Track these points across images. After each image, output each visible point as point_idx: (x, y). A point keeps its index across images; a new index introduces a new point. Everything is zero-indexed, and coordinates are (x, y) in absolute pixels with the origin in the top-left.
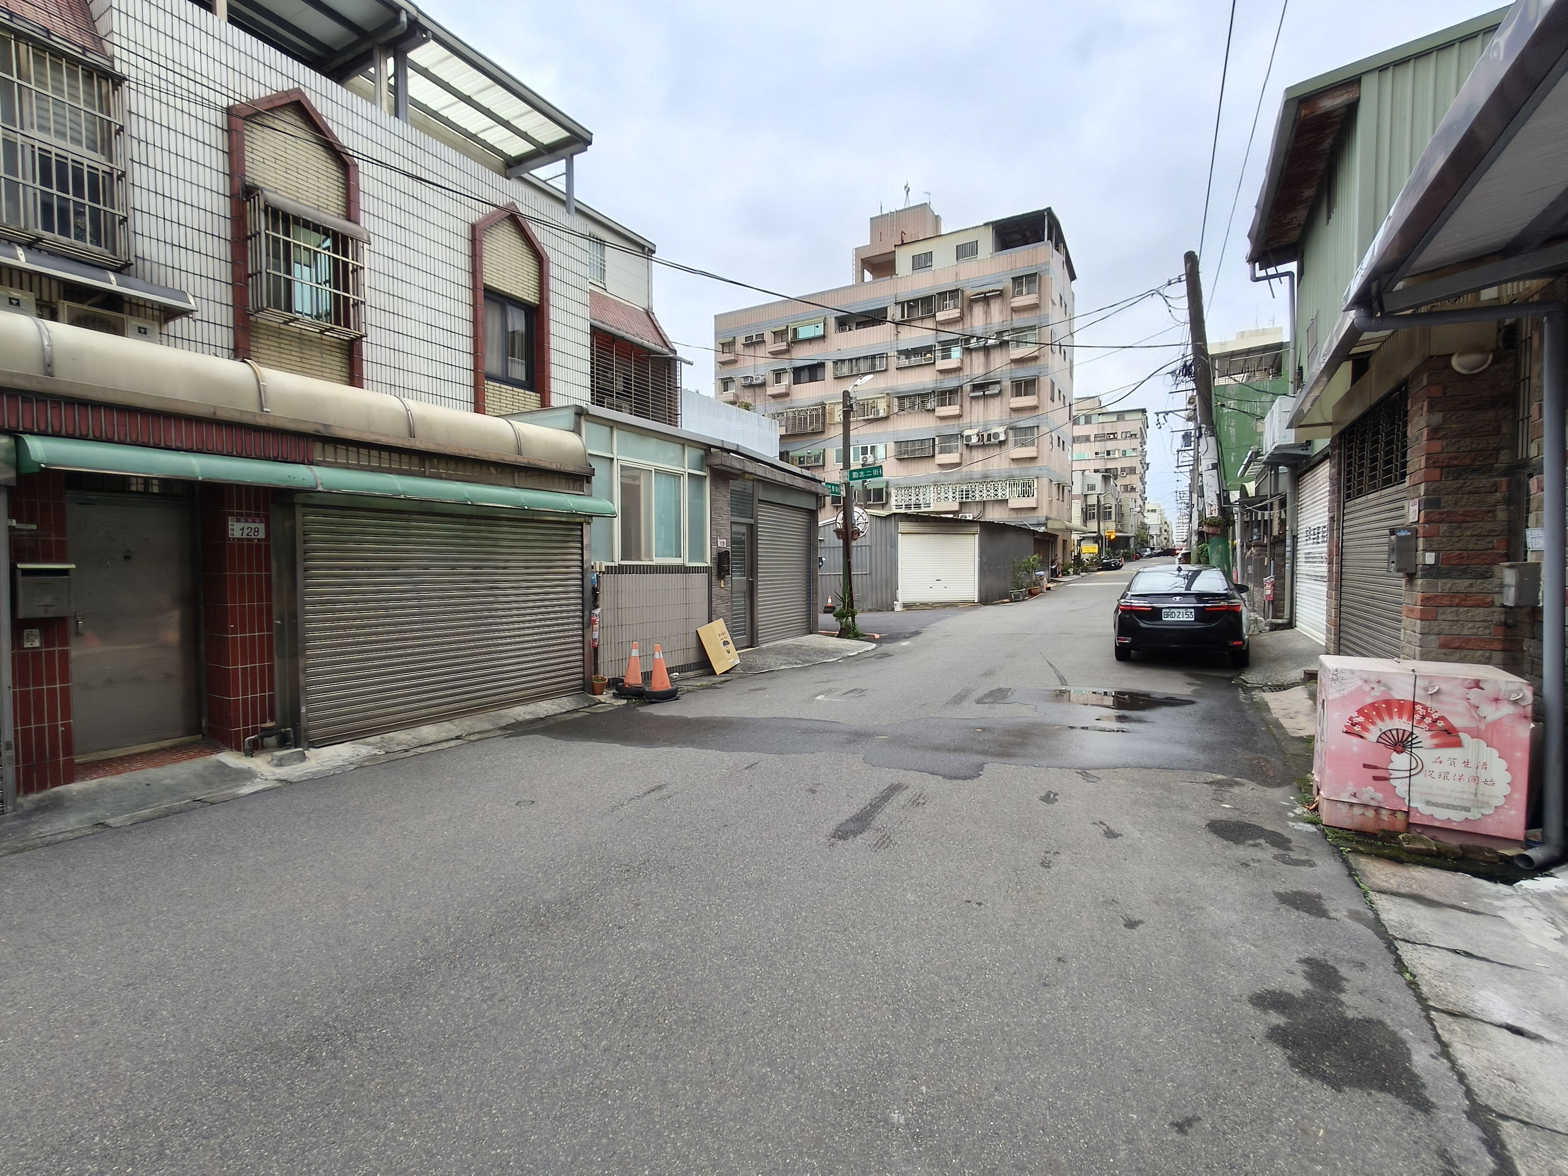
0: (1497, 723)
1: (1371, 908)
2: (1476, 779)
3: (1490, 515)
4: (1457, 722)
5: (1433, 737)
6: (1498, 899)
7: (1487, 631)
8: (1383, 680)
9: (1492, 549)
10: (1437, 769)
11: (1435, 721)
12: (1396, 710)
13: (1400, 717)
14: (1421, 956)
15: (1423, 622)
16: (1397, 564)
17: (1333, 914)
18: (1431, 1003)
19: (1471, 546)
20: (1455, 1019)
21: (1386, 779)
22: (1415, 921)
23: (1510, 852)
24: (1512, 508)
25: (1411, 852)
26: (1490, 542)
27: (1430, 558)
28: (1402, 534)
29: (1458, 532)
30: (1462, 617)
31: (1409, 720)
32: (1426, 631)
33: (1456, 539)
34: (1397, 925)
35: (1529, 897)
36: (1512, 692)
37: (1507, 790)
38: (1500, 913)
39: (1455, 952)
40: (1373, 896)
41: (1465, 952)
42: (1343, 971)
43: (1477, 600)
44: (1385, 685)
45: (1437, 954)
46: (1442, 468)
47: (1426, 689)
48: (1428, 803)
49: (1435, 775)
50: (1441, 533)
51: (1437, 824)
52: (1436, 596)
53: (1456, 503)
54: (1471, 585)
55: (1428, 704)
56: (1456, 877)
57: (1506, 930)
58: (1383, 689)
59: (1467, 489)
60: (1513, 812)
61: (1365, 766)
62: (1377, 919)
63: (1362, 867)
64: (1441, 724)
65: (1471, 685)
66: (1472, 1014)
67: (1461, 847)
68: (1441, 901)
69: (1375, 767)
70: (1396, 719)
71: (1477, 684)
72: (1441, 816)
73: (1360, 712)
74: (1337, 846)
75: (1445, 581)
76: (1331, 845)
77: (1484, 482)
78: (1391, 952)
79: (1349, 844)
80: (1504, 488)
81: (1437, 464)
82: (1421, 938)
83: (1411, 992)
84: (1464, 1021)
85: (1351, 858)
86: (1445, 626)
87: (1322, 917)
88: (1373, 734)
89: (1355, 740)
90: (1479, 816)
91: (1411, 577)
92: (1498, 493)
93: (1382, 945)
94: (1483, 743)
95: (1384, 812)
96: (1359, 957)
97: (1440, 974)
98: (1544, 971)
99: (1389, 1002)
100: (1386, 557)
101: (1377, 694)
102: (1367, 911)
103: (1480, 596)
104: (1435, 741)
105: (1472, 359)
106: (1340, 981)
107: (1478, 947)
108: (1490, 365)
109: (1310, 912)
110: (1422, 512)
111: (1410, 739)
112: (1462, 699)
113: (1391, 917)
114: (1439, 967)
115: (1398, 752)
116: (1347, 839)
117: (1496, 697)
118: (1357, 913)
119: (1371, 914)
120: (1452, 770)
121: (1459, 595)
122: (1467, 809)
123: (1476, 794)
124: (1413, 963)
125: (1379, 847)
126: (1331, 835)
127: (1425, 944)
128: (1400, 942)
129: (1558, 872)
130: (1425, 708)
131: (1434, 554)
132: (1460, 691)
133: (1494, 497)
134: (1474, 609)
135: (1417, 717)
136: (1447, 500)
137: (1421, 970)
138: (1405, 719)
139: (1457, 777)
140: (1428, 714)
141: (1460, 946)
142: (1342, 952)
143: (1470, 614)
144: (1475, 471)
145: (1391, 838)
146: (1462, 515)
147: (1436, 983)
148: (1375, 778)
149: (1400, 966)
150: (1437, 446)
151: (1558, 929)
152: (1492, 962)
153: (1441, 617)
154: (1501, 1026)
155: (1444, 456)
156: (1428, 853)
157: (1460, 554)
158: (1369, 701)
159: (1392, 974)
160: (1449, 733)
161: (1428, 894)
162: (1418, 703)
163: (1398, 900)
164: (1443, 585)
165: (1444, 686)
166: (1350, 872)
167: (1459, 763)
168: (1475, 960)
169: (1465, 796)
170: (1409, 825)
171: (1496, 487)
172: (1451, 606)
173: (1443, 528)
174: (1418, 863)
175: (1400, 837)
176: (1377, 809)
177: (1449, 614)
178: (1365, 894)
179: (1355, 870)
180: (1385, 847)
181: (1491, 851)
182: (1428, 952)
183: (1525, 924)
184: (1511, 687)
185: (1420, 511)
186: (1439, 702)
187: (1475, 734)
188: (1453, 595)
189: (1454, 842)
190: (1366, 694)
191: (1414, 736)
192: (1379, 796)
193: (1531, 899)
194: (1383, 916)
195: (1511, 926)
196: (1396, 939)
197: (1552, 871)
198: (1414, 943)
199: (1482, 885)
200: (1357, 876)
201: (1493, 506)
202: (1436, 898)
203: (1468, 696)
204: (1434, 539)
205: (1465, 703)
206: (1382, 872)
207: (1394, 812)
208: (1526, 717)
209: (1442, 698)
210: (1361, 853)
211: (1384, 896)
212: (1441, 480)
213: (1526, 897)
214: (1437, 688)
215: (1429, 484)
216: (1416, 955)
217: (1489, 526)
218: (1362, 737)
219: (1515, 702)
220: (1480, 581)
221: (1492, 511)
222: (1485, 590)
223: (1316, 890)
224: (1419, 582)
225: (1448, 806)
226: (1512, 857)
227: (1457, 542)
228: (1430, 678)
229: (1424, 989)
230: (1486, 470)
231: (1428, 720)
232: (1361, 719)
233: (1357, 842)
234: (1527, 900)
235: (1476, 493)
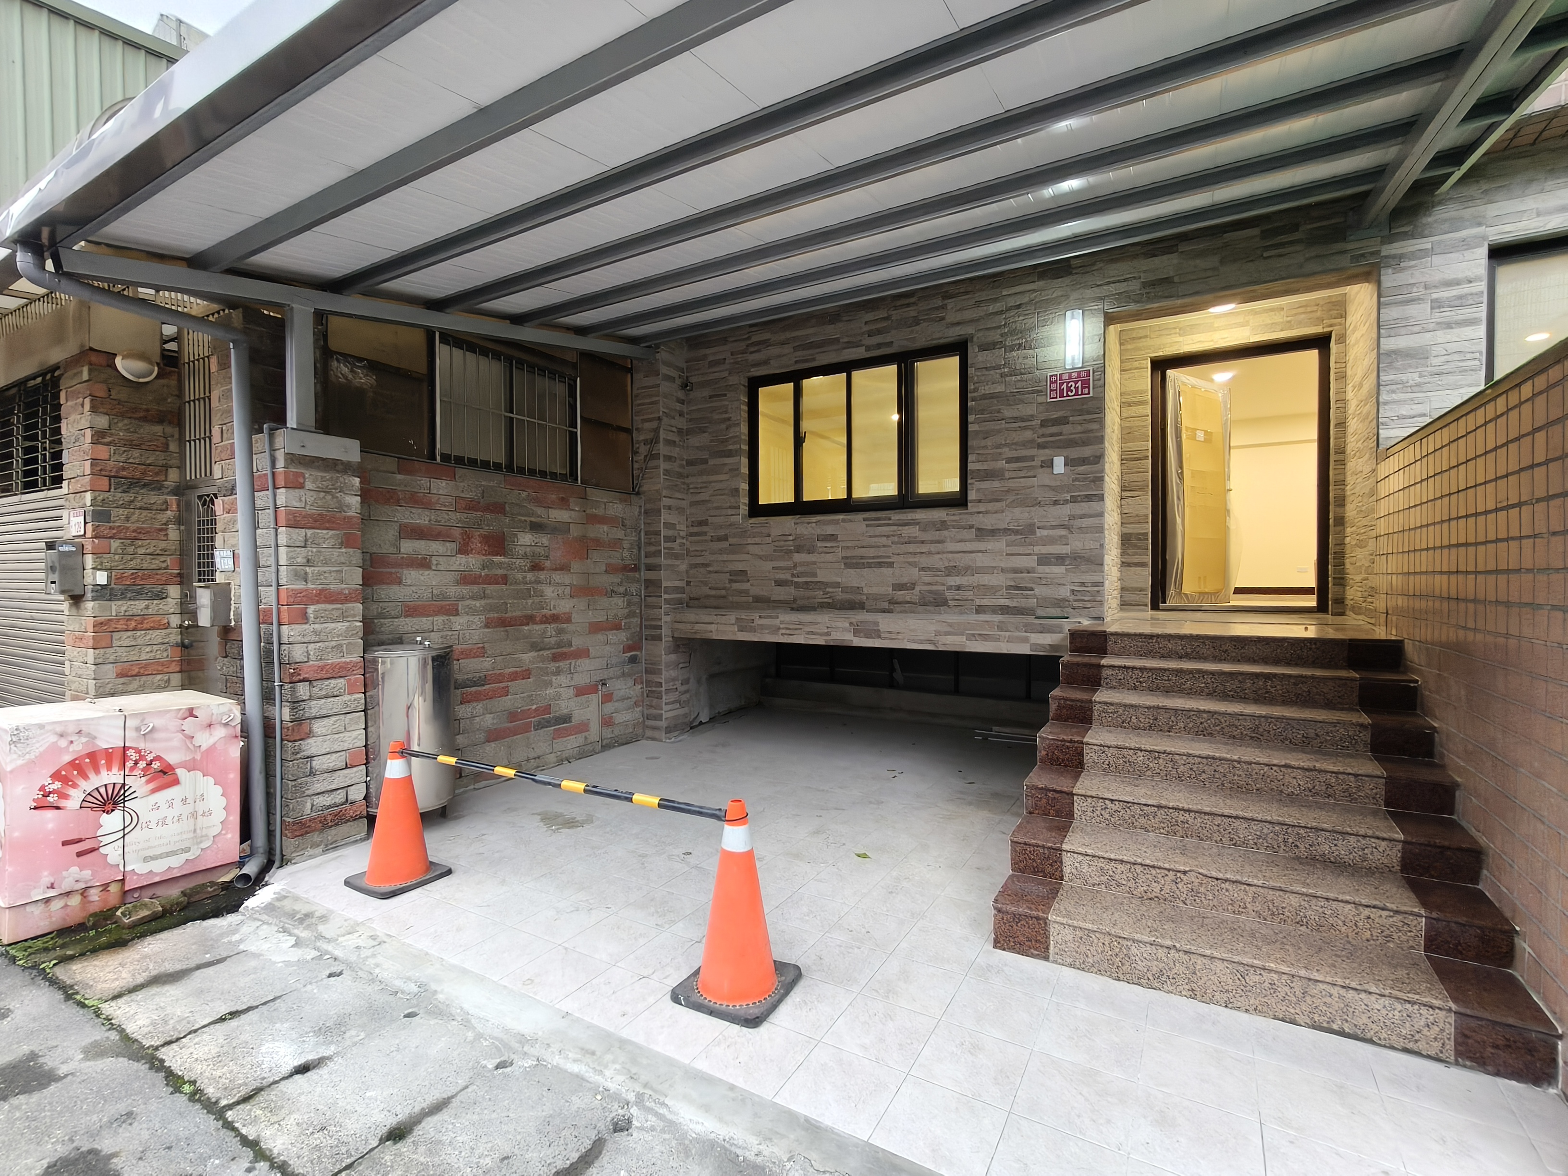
0: (212, 749)
1: (112, 1027)
2: (194, 815)
3: (164, 533)
4: (172, 758)
5: (148, 782)
6: (235, 932)
7: (165, 655)
8: (84, 729)
9: (165, 569)
10: (154, 816)
11: (149, 764)
12: (103, 762)
13: (109, 769)
14: (191, 1050)
15: (97, 651)
16: (61, 585)
17: (63, 1070)
18: (223, 1103)
19: (145, 566)
20: (253, 1102)
21: (93, 850)
22: (169, 1010)
23: (227, 878)
24: (182, 528)
25: (133, 926)
26: (164, 562)
27: (102, 578)
28: (66, 548)
29: (131, 549)
30: (140, 642)
31: (119, 770)
32: (100, 661)
33: (129, 557)
34: (150, 1028)
35: (257, 916)
36: (224, 714)
37: (224, 814)
38: (242, 947)
39: (222, 1020)
40: (108, 1009)
41: (231, 1013)
42: (106, 1145)
43: (153, 621)
44: (88, 735)
45: (205, 1036)
46: (110, 477)
47: (138, 729)
48: (146, 860)
49: (153, 824)
50: (112, 551)
51: (157, 879)
52: (109, 620)
53: (128, 519)
54: (147, 607)
55: (141, 746)
56: (188, 930)
57: (253, 963)
58: (84, 740)
59: (139, 505)
60: (229, 836)
61: (65, 843)
62: (126, 1038)
63: (78, 978)
64: (156, 765)
65: (185, 716)
66: (265, 1083)
67: (184, 893)
68: (184, 967)
69: (79, 841)
70: (104, 772)
71: (191, 713)
72: (160, 868)
73: (56, 776)
74: (35, 966)
75: (120, 603)
76: (25, 968)
77: (154, 498)
78: (158, 1070)
79: (52, 954)
80: (174, 507)
81: (103, 473)
82: (184, 1028)
83: (198, 1106)
84: (260, 1098)
85: (62, 973)
86: (123, 654)
87: (48, 1084)
88: (76, 796)
89: (50, 814)
90: (199, 852)
91: (77, 599)
92: (169, 512)
93: (141, 1067)
94: (199, 774)
95: (92, 891)
96: (122, 1107)
97: (218, 1059)
98: (299, 986)
99: (179, 1140)
100: (42, 576)
101: (79, 747)
102: (107, 1034)
103: (158, 618)
104: (151, 786)
105: (139, 366)
106: (106, 1164)
107: (238, 998)
108: (156, 378)
109: (26, 1090)
110: (89, 526)
111: (122, 792)
112: (178, 731)
113: (140, 1023)
114: (214, 1052)
115: (108, 813)
116: (46, 950)
117: (208, 722)
118: (95, 1044)
119: (114, 1036)
120: (171, 813)
121: (136, 618)
122: (187, 850)
123: (195, 831)
124: (187, 1065)
125: (92, 939)
126: (20, 955)
127: (190, 1033)
128: (163, 1050)
129: (271, 877)
130: (138, 751)
131: (105, 573)
132: (174, 724)
133: (165, 516)
134: (151, 632)
135: (129, 764)
136: (118, 514)
137: (199, 1068)
138: (115, 770)
139: (176, 818)
140: (142, 758)
141: (224, 1010)
142: (95, 1118)
143: (148, 637)
144: (145, 485)
145: (106, 919)
146: (134, 531)
147: (219, 1073)
148: (79, 854)
149: (174, 1081)
150: (103, 452)
151: (290, 935)
152: (257, 1007)
153: (115, 643)
154: (291, 1075)
155: (112, 463)
156: (155, 918)
157: (133, 574)
158: (67, 758)
159: (168, 1102)
160: (165, 773)
161: (170, 967)
162: (130, 748)
163: (139, 996)
164: (117, 608)
165: (157, 722)
166: (66, 992)
167: (177, 803)
168: (243, 1016)
169: (184, 836)
170: (125, 893)
171: (166, 507)
172: (127, 630)
173: (115, 544)
174: (143, 936)
175: (119, 913)
176: (84, 892)
177: (123, 639)
178: (97, 1013)
179: (71, 987)
180: (99, 935)
181: (213, 884)
182: (197, 1040)
183: (265, 946)
184: (223, 709)
185: (85, 523)
186: (154, 740)
187: (191, 766)
188: (130, 618)
189: (174, 892)
190: (62, 751)
191: (126, 788)
192: (87, 873)
193: (260, 917)
194: (131, 1028)
195: (256, 956)
196: (157, 1049)
197: (266, 879)
198: (178, 1039)
199: (214, 926)
200: (77, 993)
201: (165, 524)
202: (178, 967)
203: (183, 728)
204: (105, 556)
205: (180, 735)
206: (107, 970)
207: (105, 887)
208: (236, 737)
209: (156, 735)
210: (71, 958)
211: (121, 1001)
212: (109, 491)
213: (255, 916)
214: (151, 725)
215: (97, 493)
216: (186, 1052)
217: (163, 545)
218: (58, 808)
219: (226, 724)
220: (155, 602)
221: (163, 530)
222: (161, 612)
223: (25, 1049)
224: (90, 605)
225: (168, 854)
226: (232, 881)
227: (131, 560)
228: (142, 716)
229: (211, 1091)
230: (157, 487)
231: (142, 764)
232: (57, 785)
233: (62, 946)
234: (255, 919)
235: (147, 509)
